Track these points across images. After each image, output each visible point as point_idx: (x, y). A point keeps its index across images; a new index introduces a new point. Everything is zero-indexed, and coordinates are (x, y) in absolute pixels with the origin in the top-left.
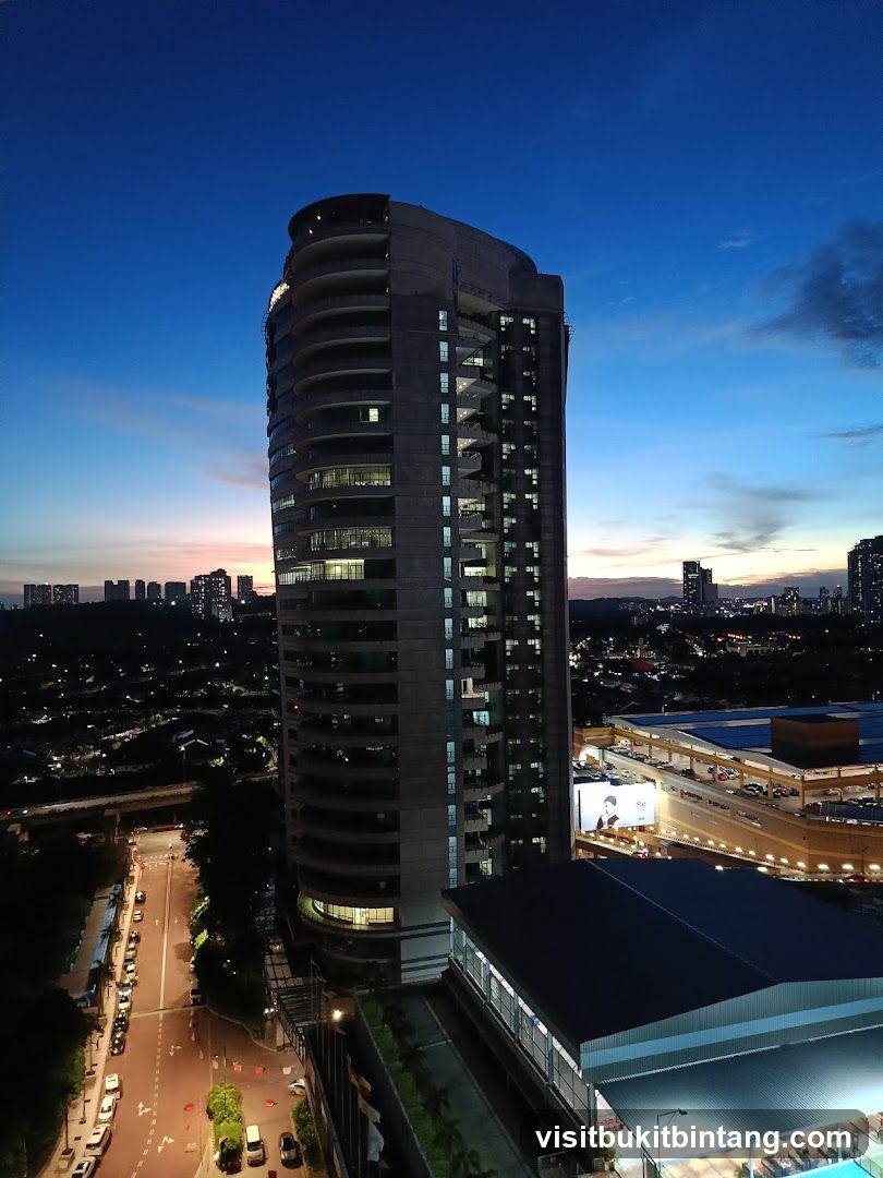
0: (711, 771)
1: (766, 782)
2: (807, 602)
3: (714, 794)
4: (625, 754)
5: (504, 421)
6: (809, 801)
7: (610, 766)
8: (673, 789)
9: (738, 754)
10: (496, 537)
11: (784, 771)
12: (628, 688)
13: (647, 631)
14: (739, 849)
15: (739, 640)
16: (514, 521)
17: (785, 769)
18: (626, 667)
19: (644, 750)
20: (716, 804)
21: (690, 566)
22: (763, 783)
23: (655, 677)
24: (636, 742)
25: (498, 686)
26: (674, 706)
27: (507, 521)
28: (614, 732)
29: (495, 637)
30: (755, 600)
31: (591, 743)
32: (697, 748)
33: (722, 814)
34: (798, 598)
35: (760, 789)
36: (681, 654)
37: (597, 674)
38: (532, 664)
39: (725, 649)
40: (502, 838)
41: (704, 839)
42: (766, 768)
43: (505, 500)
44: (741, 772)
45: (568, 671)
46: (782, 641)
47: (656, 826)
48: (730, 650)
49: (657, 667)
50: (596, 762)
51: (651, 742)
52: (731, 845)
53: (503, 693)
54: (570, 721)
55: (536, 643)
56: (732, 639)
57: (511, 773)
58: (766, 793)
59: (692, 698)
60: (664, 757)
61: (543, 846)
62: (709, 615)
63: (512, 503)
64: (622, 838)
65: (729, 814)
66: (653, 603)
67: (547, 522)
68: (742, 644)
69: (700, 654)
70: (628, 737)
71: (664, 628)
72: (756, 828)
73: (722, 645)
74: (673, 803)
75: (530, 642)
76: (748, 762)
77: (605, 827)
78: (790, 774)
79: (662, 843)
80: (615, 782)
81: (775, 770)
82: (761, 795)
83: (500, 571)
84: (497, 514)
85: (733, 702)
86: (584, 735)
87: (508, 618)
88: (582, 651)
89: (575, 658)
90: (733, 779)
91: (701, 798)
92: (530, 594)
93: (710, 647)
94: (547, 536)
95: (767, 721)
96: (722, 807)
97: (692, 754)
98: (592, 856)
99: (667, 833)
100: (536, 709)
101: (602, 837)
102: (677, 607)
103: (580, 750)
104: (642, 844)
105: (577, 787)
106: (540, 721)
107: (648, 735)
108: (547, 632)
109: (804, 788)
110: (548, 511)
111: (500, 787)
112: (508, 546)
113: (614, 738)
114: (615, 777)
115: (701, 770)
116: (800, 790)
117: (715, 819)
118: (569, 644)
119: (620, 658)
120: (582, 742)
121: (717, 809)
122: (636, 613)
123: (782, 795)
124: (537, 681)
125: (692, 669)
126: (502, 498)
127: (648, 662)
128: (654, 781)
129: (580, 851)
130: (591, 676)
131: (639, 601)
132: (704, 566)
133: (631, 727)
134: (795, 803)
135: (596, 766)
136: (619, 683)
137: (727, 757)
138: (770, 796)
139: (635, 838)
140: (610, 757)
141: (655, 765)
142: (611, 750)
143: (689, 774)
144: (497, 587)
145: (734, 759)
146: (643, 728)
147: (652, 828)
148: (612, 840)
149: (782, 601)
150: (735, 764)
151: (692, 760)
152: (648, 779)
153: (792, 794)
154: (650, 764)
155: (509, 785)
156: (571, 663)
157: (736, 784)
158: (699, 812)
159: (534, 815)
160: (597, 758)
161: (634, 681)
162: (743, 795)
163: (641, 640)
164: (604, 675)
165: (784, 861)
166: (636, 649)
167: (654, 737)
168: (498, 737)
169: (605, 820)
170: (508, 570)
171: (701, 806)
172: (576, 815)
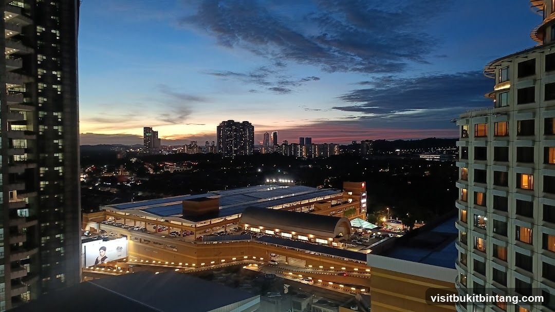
0: (154, 228)
1: (180, 230)
2: (200, 148)
3: (155, 238)
4: (112, 225)
5: (39, 42)
6: (198, 236)
7: (103, 232)
8: (136, 239)
9: (167, 218)
10: (33, 108)
11: (188, 224)
12: (114, 191)
13: (125, 161)
14: (167, 263)
15: (170, 165)
16: (45, 100)
17: (188, 223)
18: (113, 180)
19: (122, 221)
20: (157, 243)
21: (147, 130)
22: (179, 231)
23: (129, 185)
24: (117, 218)
25: (34, 194)
26: (138, 198)
27: (41, 100)
28: (107, 214)
29: (32, 166)
30: (178, 147)
31: (93, 221)
32: (148, 218)
33: (160, 248)
34: (197, 146)
35: (177, 233)
36: (142, 172)
37: (97, 184)
38: (56, 180)
39: (163, 170)
40: (36, 279)
41: (151, 261)
42: (180, 223)
43: (40, 87)
44: (169, 227)
45: (79, 183)
46: (189, 165)
47: (127, 258)
48: (166, 170)
49: (129, 179)
50: (96, 230)
51: (125, 217)
52: (163, 261)
53: (38, 198)
54: (80, 209)
55: (60, 169)
56: (167, 165)
57: (43, 242)
58: (180, 235)
59: (147, 194)
60: (132, 224)
61: (63, 278)
62: (156, 153)
63: (44, 89)
64: (109, 267)
65: (162, 246)
66: (128, 148)
67: (66, 101)
68: (171, 167)
69: (152, 173)
70: (113, 216)
71: (134, 160)
72: (175, 251)
73: (162, 168)
74: (136, 246)
75: (56, 169)
76: (172, 222)
77: (100, 263)
78: (190, 225)
79: (130, 266)
80: (105, 240)
81: (184, 224)
82: (177, 236)
83: (37, 128)
84: (34, 94)
85: (167, 194)
86: (88, 216)
87: (42, 155)
88: (89, 173)
89: (85, 176)
90: (165, 230)
91: (150, 241)
92: (55, 141)
93: (156, 169)
94: (67, 110)
95: (181, 202)
96: (160, 244)
97: (146, 221)
98: (91, 279)
99: (133, 260)
100: (59, 205)
101: (98, 269)
102: (140, 150)
103: (86, 225)
104: (119, 268)
105: (84, 245)
106: (62, 211)
107: (124, 214)
108: (67, 163)
109: (196, 231)
110: (67, 96)
111: (35, 251)
112: (41, 114)
113: (105, 217)
114: (106, 237)
115: (150, 228)
116: (194, 232)
117: (156, 250)
118: (79, 169)
119: (110, 175)
120: (88, 221)
121: (157, 245)
122: (118, 153)
123: (187, 235)
124: (59, 190)
125: (147, 179)
126: (37, 86)
127: (125, 177)
128: (126, 236)
129: (86, 277)
130: (94, 186)
131: (121, 146)
132: (154, 129)
133: (115, 210)
134: (192, 238)
135: (95, 232)
136: (109, 188)
137: (162, 220)
138: (182, 236)
139: (116, 266)
140: (103, 227)
141: (127, 228)
142: (104, 223)
143: (144, 231)
144: (34, 137)
145: (166, 221)
146: (122, 210)
147: (125, 260)
148: (103, 269)
149: (190, 147)
150: (167, 223)
151: (146, 224)
152: (124, 236)
153: (191, 234)
154: (125, 228)
155: (41, 249)
156: (82, 180)
157: (166, 232)
158: (149, 248)
159: (57, 263)
160: (96, 228)
161: (118, 187)
162: (170, 237)
163: (122, 166)
164: (101, 185)
165: (187, 264)
166: (119, 171)
167: (127, 214)
168: (34, 223)
169: (100, 259)
170: (41, 128)
171: (150, 245)
172: (83, 259)
